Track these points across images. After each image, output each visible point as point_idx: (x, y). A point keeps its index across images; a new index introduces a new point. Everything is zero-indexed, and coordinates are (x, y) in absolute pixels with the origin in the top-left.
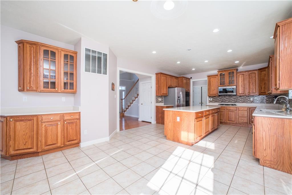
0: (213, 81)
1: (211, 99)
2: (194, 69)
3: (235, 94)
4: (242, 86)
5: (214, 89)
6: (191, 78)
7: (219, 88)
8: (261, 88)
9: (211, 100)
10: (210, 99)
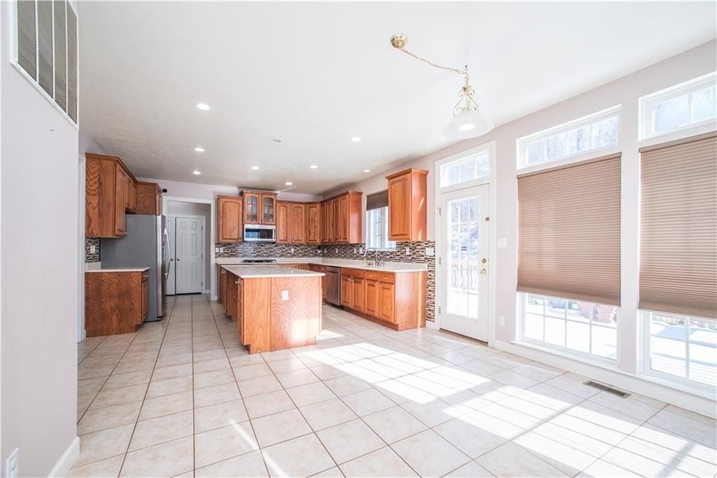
0: (230, 210)
1: (222, 249)
2: (197, 173)
3: (275, 240)
4: (283, 227)
5: (234, 228)
6: (165, 191)
7: (245, 227)
8: (310, 233)
9: (222, 251)
10: (217, 249)
